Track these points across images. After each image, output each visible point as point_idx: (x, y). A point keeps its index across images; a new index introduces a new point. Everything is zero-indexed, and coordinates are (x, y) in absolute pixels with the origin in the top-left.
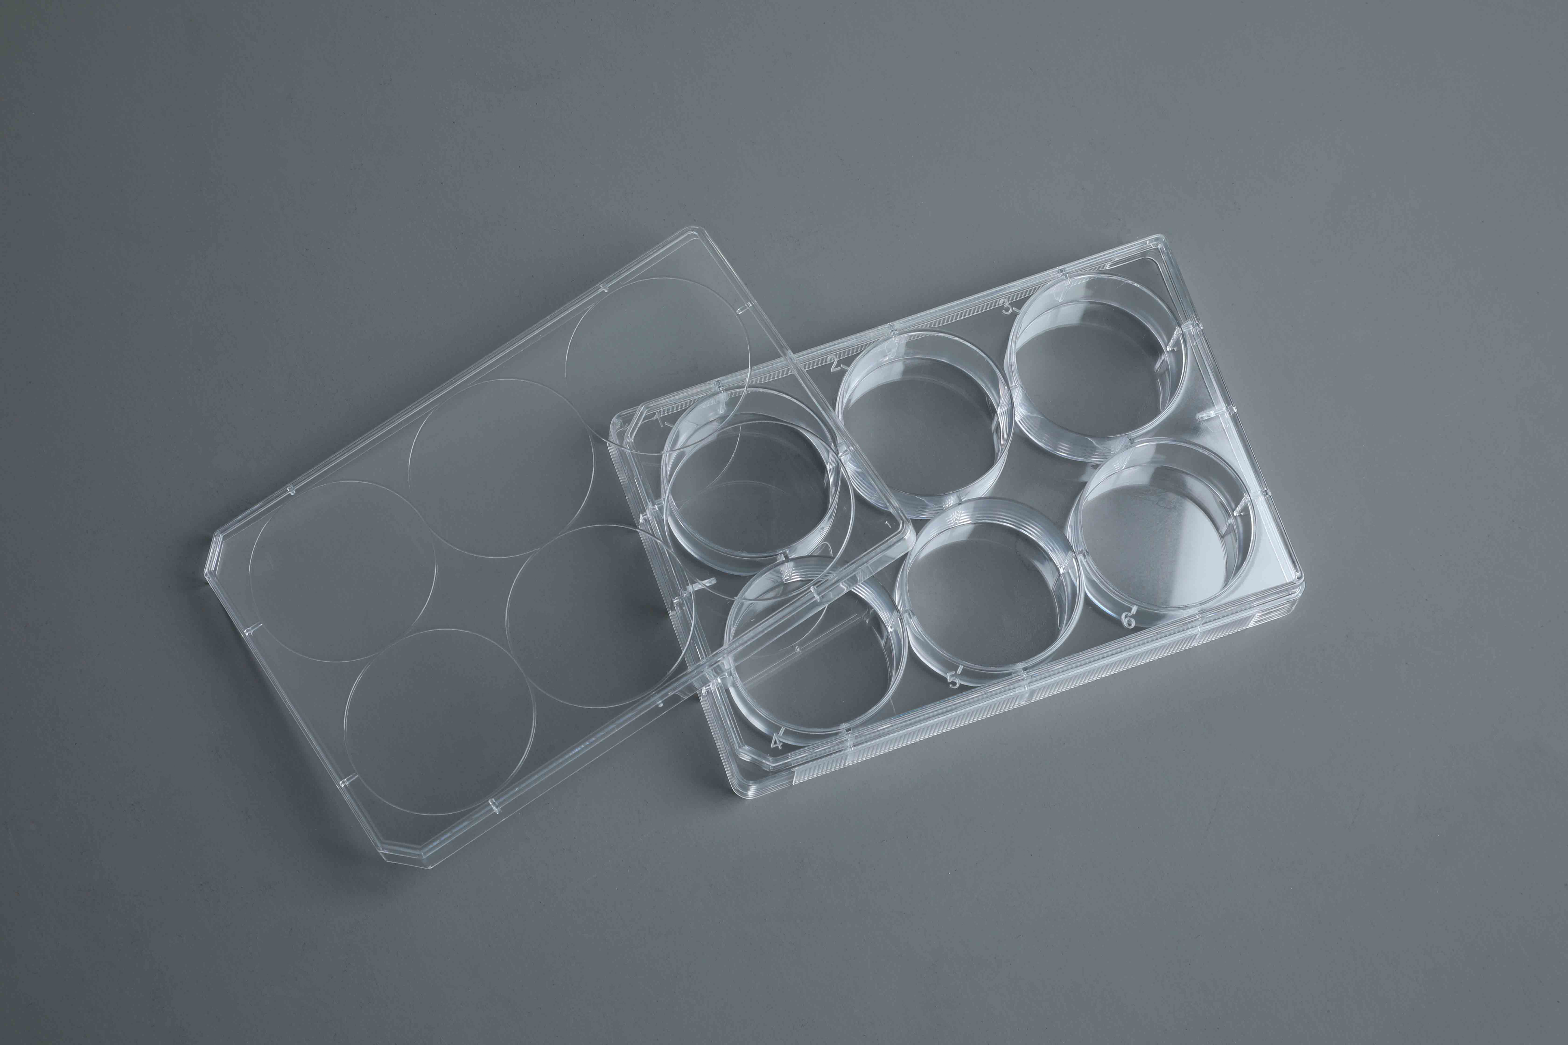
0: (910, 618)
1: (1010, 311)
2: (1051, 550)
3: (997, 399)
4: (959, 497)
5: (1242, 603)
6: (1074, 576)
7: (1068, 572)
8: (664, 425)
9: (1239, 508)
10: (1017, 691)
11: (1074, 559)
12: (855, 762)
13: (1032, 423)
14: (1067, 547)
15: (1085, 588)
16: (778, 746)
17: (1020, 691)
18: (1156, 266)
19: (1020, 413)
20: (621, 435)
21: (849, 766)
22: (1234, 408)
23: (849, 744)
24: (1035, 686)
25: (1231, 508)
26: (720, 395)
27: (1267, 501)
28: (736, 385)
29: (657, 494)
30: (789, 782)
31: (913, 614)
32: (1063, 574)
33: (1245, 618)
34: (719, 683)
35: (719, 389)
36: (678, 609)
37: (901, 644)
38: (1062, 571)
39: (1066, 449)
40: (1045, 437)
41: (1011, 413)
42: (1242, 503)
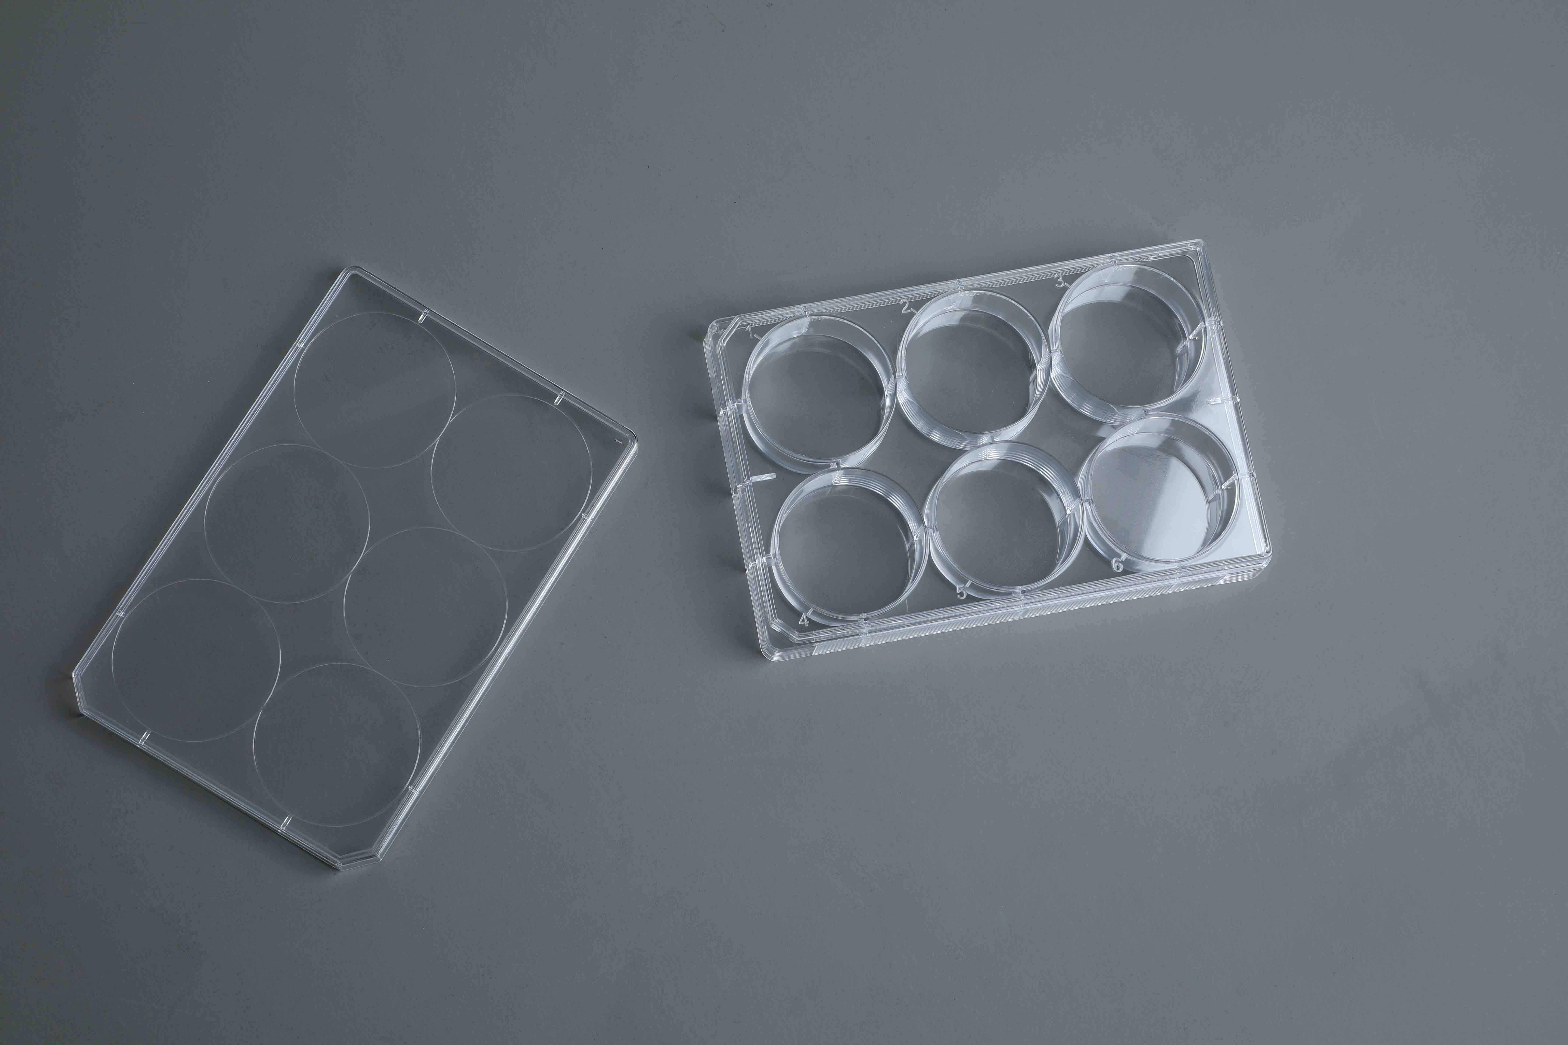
0: (934, 532)
1: (1062, 285)
2: (1062, 493)
3: (1039, 357)
4: (992, 438)
5: (1215, 565)
6: (1078, 517)
7: (1074, 515)
8: (753, 336)
9: (1227, 483)
10: (1014, 609)
11: (1080, 505)
12: (868, 645)
13: (1064, 382)
14: (1076, 494)
15: (1086, 530)
16: (805, 624)
17: (1017, 609)
18: (1192, 263)
19: (1056, 371)
20: (716, 337)
21: (862, 647)
22: (1237, 398)
23: (865, 630)
24: (1029, 607)
25: (1221, 481)
26: (805, 319)
27: (1252, 482)
28: (820, 311)
29: (738, 395)
30: (810, 653)
31: (937, 530)
32: (1069, 514)
33: (1215, 578)
34: (764, 562)
35: (805, 313)
36: (739, 494)
37: (923, 553)
38: (1068, 512)
39: (1089, 409)
40: (1073, 396)
41: (1048, 371)
42: (1231, 480)
